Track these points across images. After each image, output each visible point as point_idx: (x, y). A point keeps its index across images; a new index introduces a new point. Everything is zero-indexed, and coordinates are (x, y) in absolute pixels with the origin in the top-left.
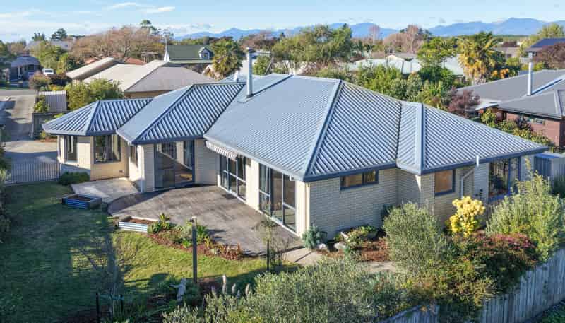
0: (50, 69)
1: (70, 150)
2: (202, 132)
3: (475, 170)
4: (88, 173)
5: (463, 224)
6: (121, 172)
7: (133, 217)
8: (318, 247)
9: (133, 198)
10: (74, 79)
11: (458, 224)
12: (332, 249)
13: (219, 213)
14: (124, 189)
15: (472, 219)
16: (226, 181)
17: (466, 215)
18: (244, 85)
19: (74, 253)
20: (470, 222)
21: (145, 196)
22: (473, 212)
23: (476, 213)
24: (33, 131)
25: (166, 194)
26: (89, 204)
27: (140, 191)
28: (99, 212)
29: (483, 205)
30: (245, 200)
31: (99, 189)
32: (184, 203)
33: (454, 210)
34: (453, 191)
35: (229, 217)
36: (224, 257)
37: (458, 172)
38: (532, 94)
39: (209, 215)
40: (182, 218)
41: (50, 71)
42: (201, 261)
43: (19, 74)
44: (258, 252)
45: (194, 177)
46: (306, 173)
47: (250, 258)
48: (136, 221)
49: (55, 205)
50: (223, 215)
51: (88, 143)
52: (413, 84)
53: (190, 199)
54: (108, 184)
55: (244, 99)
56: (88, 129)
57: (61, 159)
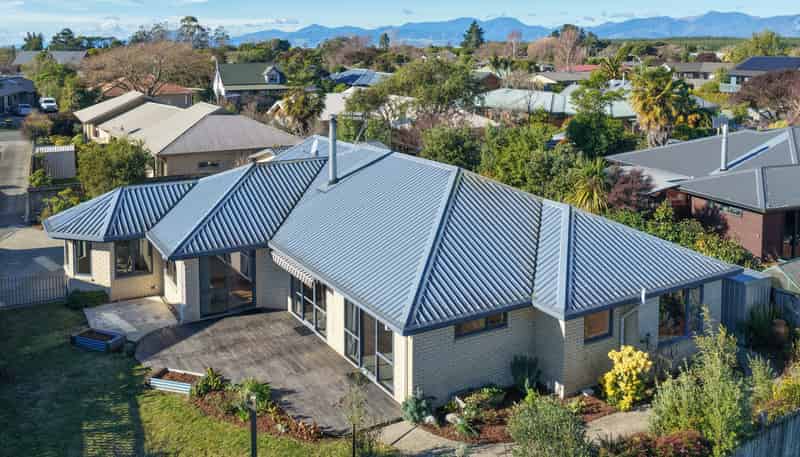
0: (51, 99)
1: (82, 254)
2: (265, 238)
3: (639, 308)
4: (107, 291)
5: (622, 385)
6: (153, 287)
7: (170, 369)
8: (423, 421)
9: (169, 332)
10: (86, 123)
11: (615, 385)
12: (442, 422)
13: (288, 360)
14: (157, 318)
15: (634, 378)
16: (299, 307)
17: (626, 374)
18: (325, 161)
19: (88, 431)
20: (632, 381)
21: (186, 328)
22: (635, 368)
23: (639, 370)
24: (27, 211)
25: (216, 326)
26: (108, 345)
27: (179, 319)
28: (123, 358)
29: (648, 360)
30: (325, 337)
31: (122, 317)
32: (242, 341)
33: (610, 365)
34: (610, 334)
35: (302, 367)
36: (294, 437)
37: (617, 311)
38: (727, 169)
39: (275, 363)
40: (237, 368)
41: (51, 102)
42: (263, 444)
43: (6, 106)
44: (341, 429)
45: (254, 297)
46: (408, 324)
47: (331, 439)
48: (174, 378)
49: (61, 346)
50: (294, 364)
51: (106, 250)
52: (562, 158)
53: (249, 335)
54: (134, 308)
55: (324, 186)
56: (108, 231)
57: (69, 270)
